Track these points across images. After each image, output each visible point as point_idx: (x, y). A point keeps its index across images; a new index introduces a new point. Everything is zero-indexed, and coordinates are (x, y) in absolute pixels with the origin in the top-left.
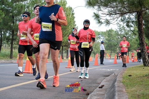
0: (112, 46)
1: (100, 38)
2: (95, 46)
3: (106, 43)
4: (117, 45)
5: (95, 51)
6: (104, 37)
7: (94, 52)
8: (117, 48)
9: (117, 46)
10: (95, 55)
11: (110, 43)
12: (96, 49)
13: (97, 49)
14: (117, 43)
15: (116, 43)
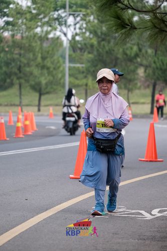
0: (117, 59)
1: (60, 24)
2: (44, 58)
3: (92, 46)
4: (137, 55)
5: (43, 81)
6: (78, 19)
7: (39, 84)
8: (137, 68)
9: (139, 60)
10: (43, 97)
11: (107, 48)
12: (45, 71)
13: (50, 73)
14: (140, 50)
15: (135, 48)
